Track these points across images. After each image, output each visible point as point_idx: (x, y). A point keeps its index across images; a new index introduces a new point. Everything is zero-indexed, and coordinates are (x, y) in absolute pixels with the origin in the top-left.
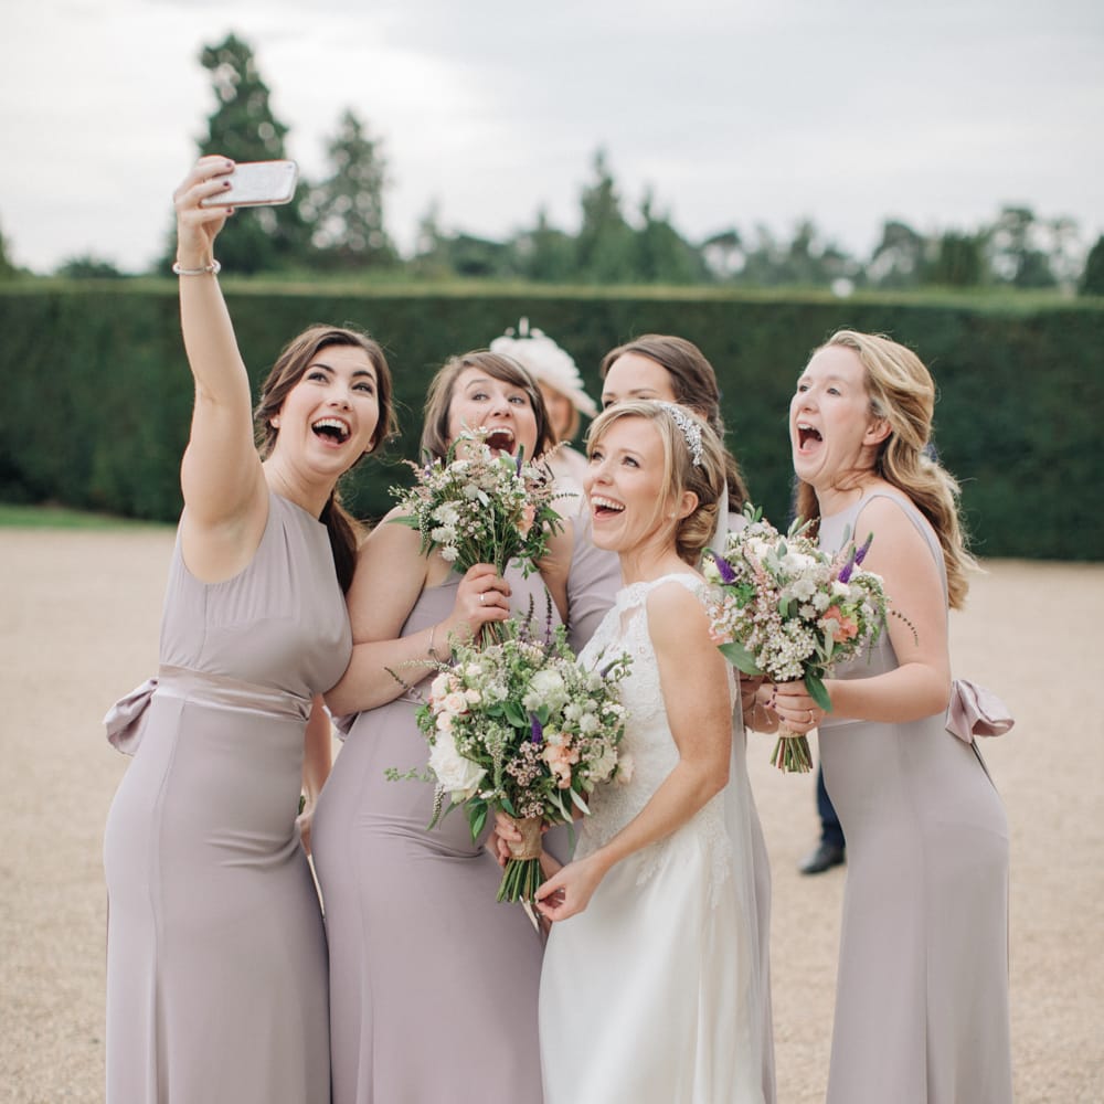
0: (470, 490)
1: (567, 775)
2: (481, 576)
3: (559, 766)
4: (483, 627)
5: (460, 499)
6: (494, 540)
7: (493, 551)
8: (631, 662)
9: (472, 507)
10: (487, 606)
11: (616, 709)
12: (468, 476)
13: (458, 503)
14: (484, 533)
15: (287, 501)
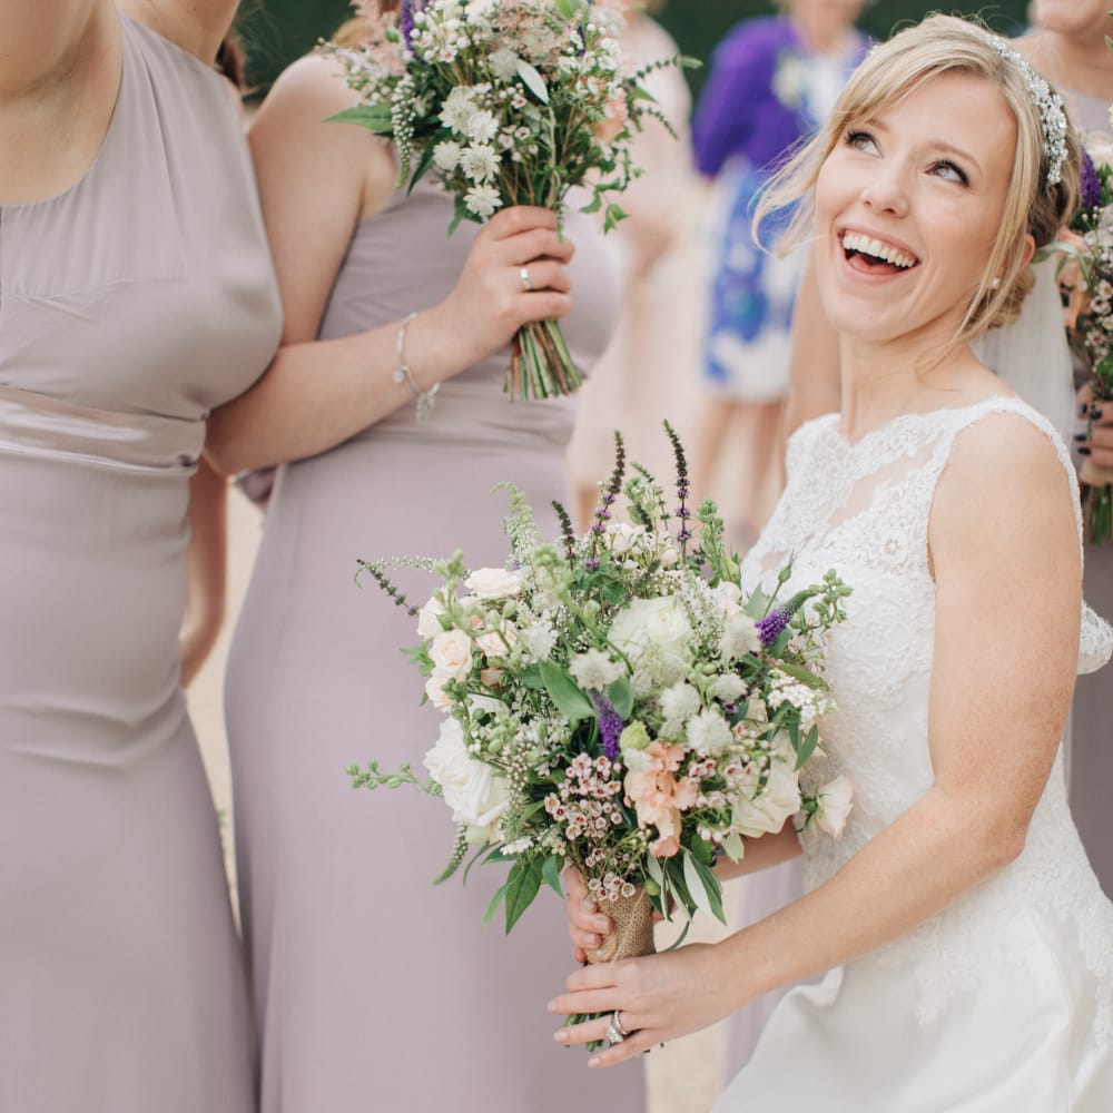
0: (502, 62)
1: (670, 831)
2: (522, 231)
3: (656, 808)
4: (523, 330)
5: (485, 79)
6: (552, 163)
7: (548, 184)
8: (847, 593)
9: (510, 98)
10: (532, 290)
11: (799, 695)
12: (496, 30)
13: (482, 88)
14: (534, 150)
15: (155, 35)
